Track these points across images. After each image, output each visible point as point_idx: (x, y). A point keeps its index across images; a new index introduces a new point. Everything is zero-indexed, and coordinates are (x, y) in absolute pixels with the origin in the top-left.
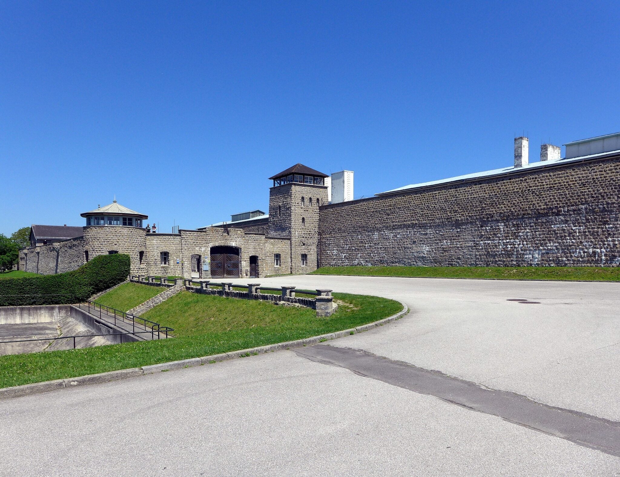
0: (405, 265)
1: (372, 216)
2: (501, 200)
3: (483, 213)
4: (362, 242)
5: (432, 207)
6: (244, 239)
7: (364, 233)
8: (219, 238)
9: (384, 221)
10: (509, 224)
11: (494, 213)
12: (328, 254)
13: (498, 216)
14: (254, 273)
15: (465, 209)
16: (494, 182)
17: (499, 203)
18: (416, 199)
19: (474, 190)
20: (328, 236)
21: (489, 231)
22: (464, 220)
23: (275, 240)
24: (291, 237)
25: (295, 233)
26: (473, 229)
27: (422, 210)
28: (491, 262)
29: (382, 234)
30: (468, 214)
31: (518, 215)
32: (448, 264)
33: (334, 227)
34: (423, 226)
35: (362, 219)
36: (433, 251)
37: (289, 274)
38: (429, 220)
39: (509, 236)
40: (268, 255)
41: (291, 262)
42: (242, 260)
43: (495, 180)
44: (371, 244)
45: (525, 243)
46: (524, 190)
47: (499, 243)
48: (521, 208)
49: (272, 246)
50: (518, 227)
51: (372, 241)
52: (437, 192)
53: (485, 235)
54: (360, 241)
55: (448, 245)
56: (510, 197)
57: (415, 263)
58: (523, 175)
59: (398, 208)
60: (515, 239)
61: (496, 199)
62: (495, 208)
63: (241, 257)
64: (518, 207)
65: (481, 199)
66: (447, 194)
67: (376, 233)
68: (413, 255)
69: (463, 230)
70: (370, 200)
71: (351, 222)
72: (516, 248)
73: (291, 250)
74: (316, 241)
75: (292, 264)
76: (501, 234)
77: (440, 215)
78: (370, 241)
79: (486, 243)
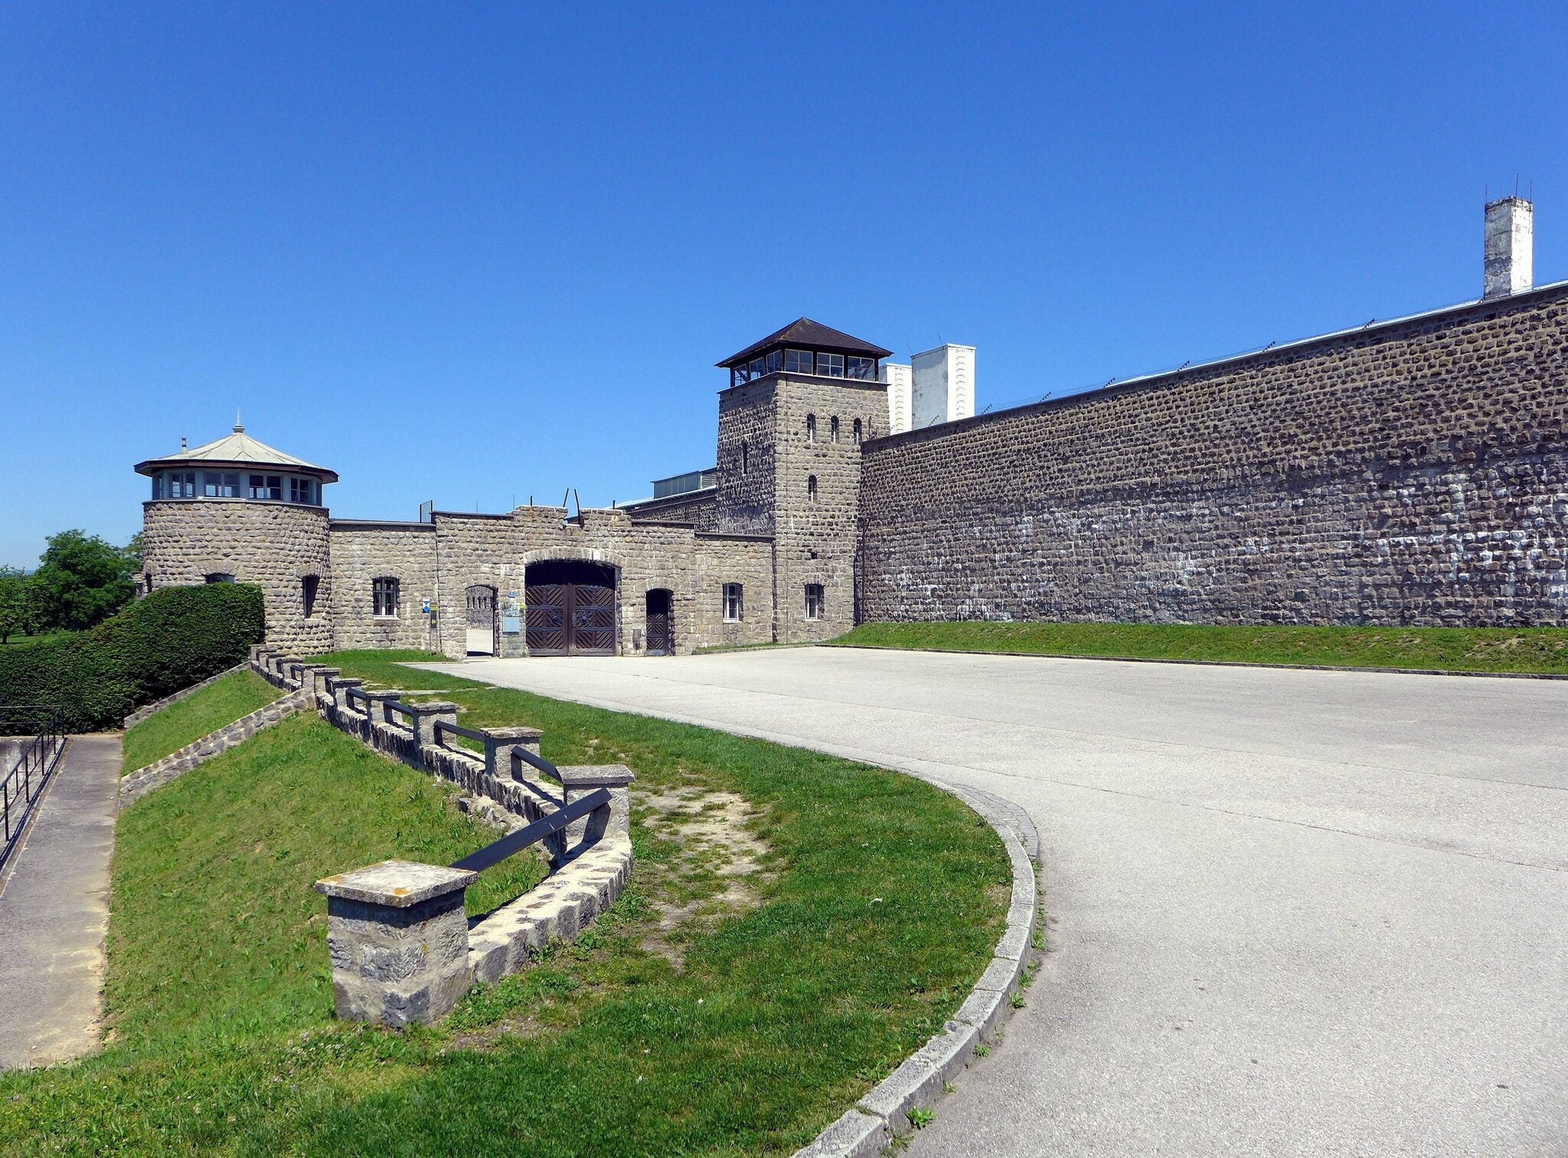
0: (1117, 617)
1: (1015, 466)
2: (1455, 392)
3: (1389, 442)
4: (984, 546)
5: (1207, 427)
6: (628, 539)
7: (989, 518)
8: (553, 536)
9: (1051, 478)
10: (1486, 477)
11: (1429, 440)
12: (885, 585)
13: (1446, 448)
14: (661, 640)
15: (1321, 429)
16: (1427, 332)
17: (1449, 403)
18: (1153, 405)
19: (1355, 365)
20: (885, 529)
21: (1409, 502)
22: (1320, 467)
23: (725, 543)
24: (774, 533)
25: (786, 523)
26: (1351, 497)
27: (1174, 441)
28: (1416, 608)
29: (1047, 521)
30: (1335, 445)
31: (1522, 443)
32: (1263, 616)
33: (902, 502)
34: (1177, 492)
35: (984, 476)
36: (1210, 573)
37: (767, 644)
38: (1197, 470)
39: (1486, 518)
40: (704, 588)
41: (775, 607)
42: (623, 601)
43: (1433, 326)
44: (1011, 551)
45: (1551, 540)
46: (1545, 352)
47: (1447, 542)
48: (1534, 417)
49: (716, 561)
50: (1523, 484)
51: (1014, 544)
52: (1225, 379)
53: (1394, 516)
54: (978, 542)
55: (1262, 554)
56: (1491, 379)
57: (1149, 612)
58: (1542, 299)
59: (1097, 437)
60: (1510, 529)
61: (1438, 389)
62: (1435, 421)
63: (620, 592)
64: (1522, 412)
65: (1380, 392)
66: (1258, 385)
67: (1025, 519)
68: (1145, 586)
69: (1316, 500)
70: (1010, 416)
71: (951, 487)
72: (1515, 559)
73: (775, 571)
74: (850, 545)
75: (776, 613)
76: (1455, 512)
77: (1233, 454)
78: (1007, 543)
79: (1398, 544)
